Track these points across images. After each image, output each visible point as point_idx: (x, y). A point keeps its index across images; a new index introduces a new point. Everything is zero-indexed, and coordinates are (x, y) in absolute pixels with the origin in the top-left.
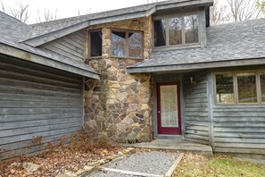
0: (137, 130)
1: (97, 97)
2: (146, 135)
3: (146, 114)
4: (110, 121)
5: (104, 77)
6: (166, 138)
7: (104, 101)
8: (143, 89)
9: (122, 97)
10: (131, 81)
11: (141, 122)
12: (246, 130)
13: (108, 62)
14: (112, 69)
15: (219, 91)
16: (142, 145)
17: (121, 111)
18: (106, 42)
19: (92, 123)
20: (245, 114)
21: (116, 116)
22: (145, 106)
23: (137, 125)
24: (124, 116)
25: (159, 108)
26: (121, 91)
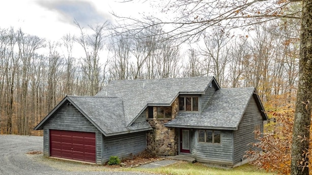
0: (169, 151)
1: (152, 136)
2: (173, 153)
3: (173, 144)
4: (157, 147)
5: (154, 128)
6: (183, 154)
7: (154, 138)
8: (171, 133)
9: (162, 137)
10: (166, 129)
11: (171, 147)
12: (208, 154)
13: (156, 122)
14: (158, 125)
15: (200, 140)
16: (169, 157)
17: (161, 142)
18: (155, 114)
19: (150, 147)
20: (208, 147)
21: (159, 145)
22: (172, 140)
23: (169, 148)
24: (163, 144)
25: (181, 140)
26: (161, 134)
